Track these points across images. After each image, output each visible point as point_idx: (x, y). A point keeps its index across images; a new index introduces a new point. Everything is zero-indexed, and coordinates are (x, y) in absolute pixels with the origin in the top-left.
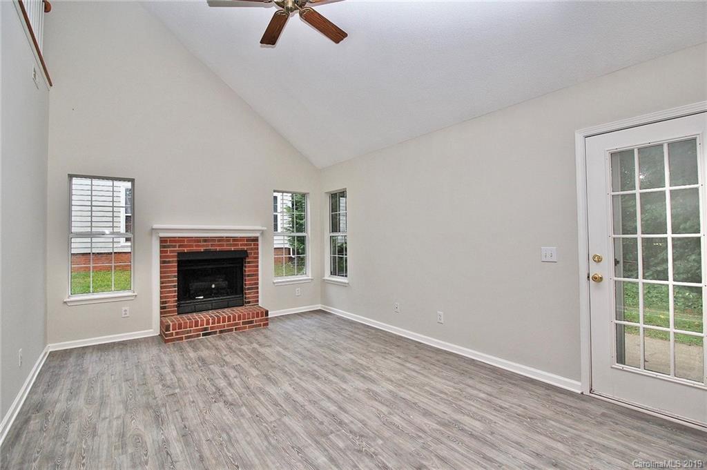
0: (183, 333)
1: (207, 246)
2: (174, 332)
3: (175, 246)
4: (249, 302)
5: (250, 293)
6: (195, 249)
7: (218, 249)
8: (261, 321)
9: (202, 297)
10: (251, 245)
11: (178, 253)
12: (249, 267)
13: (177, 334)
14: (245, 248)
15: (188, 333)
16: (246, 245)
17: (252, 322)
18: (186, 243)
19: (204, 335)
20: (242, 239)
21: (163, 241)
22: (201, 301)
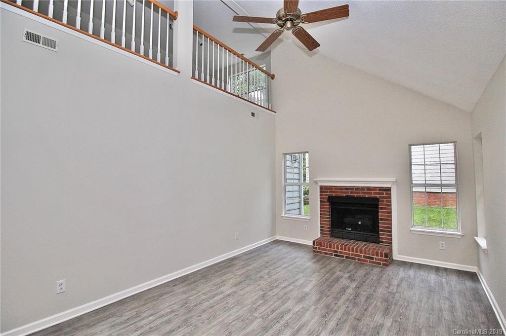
0: (323, 249)
1: (348, 192)
2: (317, 247)
3: (327, 192)
4: (382, 242)
5: (383, 235)
6: (340, 194)
7: (355, 195)
8: (381, 260)
9: (350, 229)
10: (383, 194)
11: (329, 197)
12: (382, 212)
13: (319, 249)
14: (378, 196)
15: (325, 250)
16: (378, 194)
17: (372, 258)
18: (333, 190)
19: (335, 255)
20: (375, 189)
21: (321, 188)
22: (349, 232)
